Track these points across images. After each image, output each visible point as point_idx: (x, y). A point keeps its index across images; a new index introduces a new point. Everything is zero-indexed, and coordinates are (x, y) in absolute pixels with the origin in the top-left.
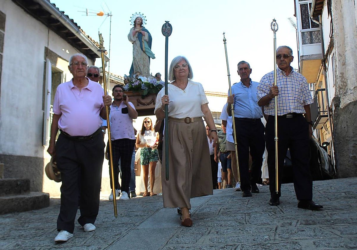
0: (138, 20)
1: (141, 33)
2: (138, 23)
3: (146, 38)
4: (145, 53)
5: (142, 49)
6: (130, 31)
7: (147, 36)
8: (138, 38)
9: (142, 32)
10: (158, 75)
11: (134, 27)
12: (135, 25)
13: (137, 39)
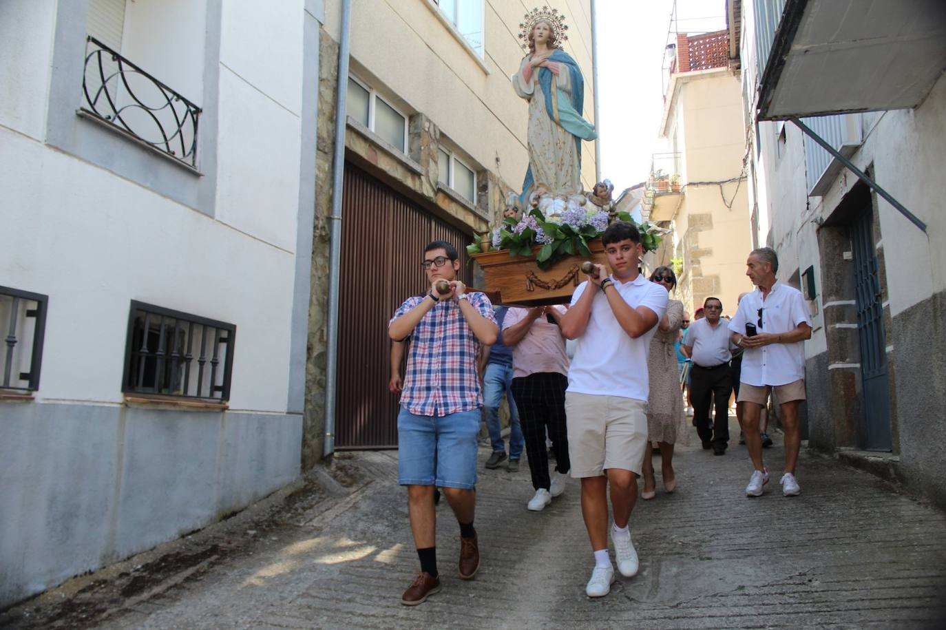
0: (537, 32)
1: (546, 68)
2: (540, 39)
3: (563, 78)
4: (562, 127)
5: (551, 117)
7: (565, 75)
8: (542, 85)
9: (551, 66)
10: (599, 189)
11: (531, 52)
12: (532, 46)
13: (538, 86)
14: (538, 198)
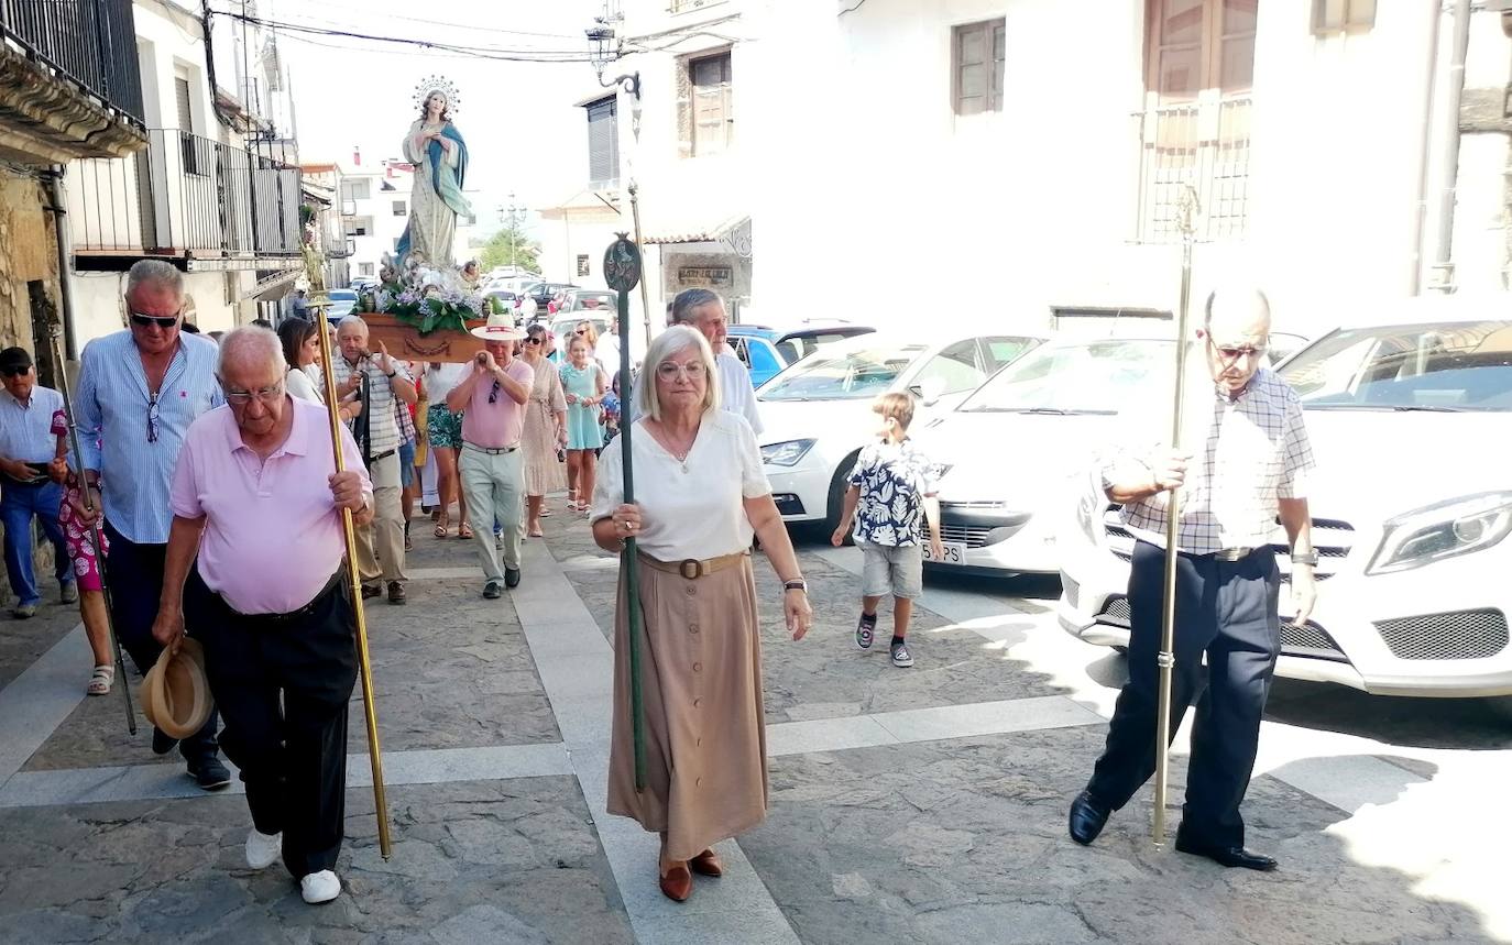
0: (434, 102)
3: (452, 158)
4: (445, 201)
5: (437, 191)
6: (412, 128)
7: (453, 151)
8: (431, 157)
9: (442, 141)
11: (424, 119)
12: (425, 113)
13: (428, 157)
14: (415, 266)
